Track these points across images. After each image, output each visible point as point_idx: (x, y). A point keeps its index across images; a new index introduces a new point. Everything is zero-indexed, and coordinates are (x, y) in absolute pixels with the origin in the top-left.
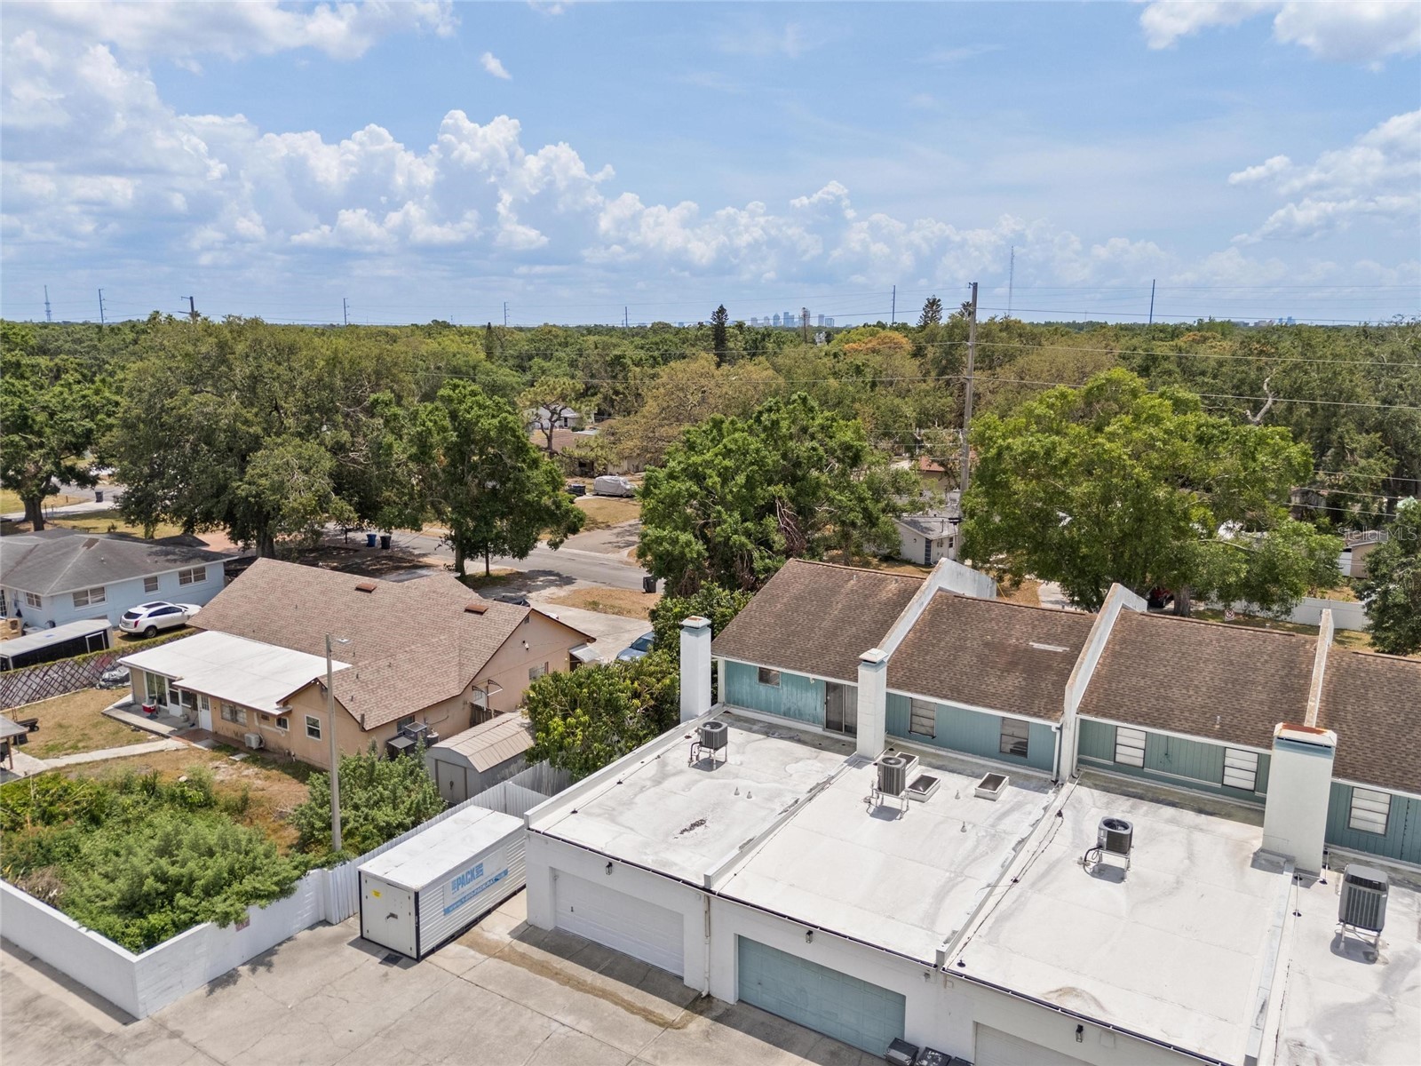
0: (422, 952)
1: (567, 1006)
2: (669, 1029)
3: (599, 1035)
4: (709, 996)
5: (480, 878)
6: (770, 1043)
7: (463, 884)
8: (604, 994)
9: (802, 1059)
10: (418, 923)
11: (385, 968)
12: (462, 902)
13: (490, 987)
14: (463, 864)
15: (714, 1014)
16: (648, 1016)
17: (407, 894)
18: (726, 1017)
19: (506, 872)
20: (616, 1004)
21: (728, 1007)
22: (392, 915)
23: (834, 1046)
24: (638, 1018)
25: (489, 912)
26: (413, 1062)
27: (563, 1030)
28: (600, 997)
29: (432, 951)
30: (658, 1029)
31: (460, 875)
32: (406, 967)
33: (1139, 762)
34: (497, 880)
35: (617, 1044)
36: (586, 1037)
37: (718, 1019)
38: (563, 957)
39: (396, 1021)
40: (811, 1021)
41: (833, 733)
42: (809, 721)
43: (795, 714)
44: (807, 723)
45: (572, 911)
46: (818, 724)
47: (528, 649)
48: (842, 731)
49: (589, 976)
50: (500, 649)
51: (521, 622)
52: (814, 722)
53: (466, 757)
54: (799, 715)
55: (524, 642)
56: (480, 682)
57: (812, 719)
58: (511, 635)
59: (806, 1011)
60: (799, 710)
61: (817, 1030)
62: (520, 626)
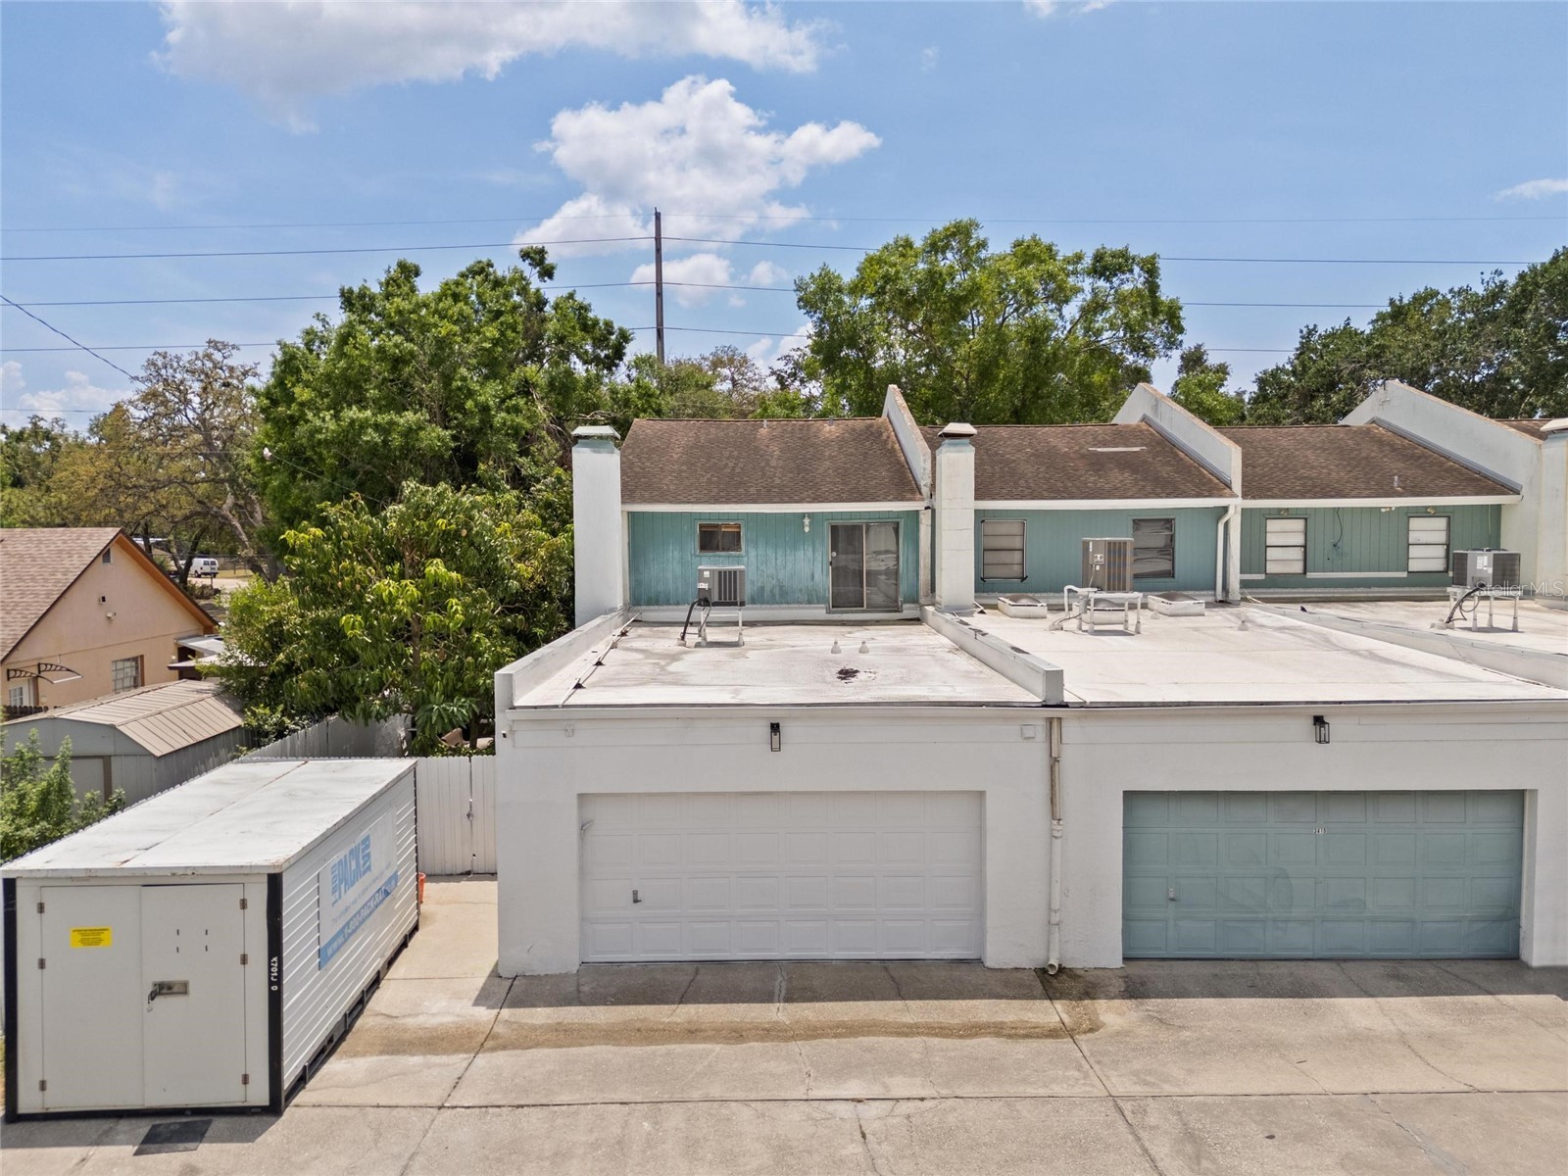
1: (810, 1069)
2: (1078, 1037)
4: (1060, 968)
5: (367, 878)
7: (347, 885)
8: (851, 1029)
12: (345, 935)
14: (346, 822)
15: (1114, 990)
18: (1134, 987)
19: (396, 879)
20: (905, 1035)
21: (1108, 974)
22: (162, 990)
25: (376, 983)
29: (309, 1072)
30: (1067, 1044)
31: (342, 854)
33: (1298, 568)
34: (386, 897)
35: (1033, 1091)
36: (949, 1102)
40: (1300, 939)
41: (847, 612)
42: (799, 603)
43: (774, 595)
44: (795, 608)
45: (636, 901)
46: (818, 603)
47: (109, 618)
48: (863, 606)
49: (776, 1013)
50: (67, 595)
51: (96, 558)
52: (810, 602)
53: (113, 727)
54: (782, 595)
55: (104, 599)
56: (24, 665)
57: (806, 598)
58: (82, 578)
59: (1287, 921)
60: (781, 587)
61: (1316, 956)
62: (96, 561)
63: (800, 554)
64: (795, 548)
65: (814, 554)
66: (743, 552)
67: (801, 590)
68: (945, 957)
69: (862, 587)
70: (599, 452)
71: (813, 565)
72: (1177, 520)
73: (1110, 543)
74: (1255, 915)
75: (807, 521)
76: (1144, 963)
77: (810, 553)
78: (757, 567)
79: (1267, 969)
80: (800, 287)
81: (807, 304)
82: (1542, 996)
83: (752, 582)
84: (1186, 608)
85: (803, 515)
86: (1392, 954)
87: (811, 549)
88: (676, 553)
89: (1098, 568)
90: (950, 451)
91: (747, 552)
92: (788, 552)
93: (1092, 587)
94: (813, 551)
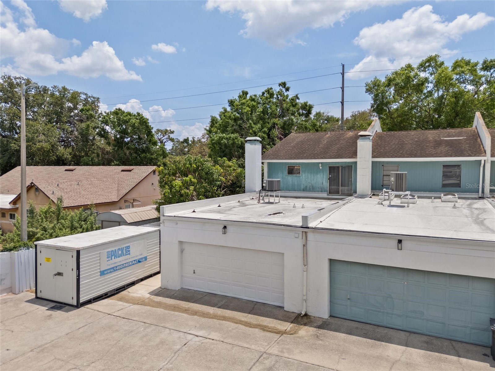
0: (82, 300)
1: (198, 325)
2: (284, 335)
3: (229, 341)
4: (306, 315)
5: (128, 256)
6: (371, 339)
7: (116, 257)
8: (225, 318)
9: (403, 348)
10: (78, 276)
11: (50, 312)
12: (114, 269)
13: (135, 319)
14: (116, 241)
15: (315, 325)
16: (264, 328)
17: (70, 254)
18: (323, 325)
19: (146, 258)
20: (236, 323)
21: (324, 320)
22: (59, 274)
23: (424, 338)
24: (257, 330)
25: (133, 284)
26: (61, 367)
27: (197, 339)
28: (223, 320)
29: (89, 302)
30: (277, 336)
31: (113, 249)
32: (67, 311)
34: (139, 262)
35: (245, 345)
36: (218, 342)
37: (320, 327)
38: (189, 301)
39: (53, 341)
40: (398, 322)
41: (334, 195)
42: (318, 191)
43: (310, 189)
44: (317, 193)
45: (194, 273)
46: (324, 192)
47: (154, 189)
48: (339, 194)
49: (211, 310)
50: (140, 183)
51: (151, 172)
52: (322, 191)
53: (120, 215)
54: (312, 189)
55: (153, 184)
56: (129, 199)
57: (320, 190)
58: (146, 177)
59: (392, 314)
60: (312, 186)
61: (404, 329)
62: (151, 174)
63: (319, 176)
64: (317, 174)
65: (323, 176)
66: (301, 175)
67: (319, 188)
68: (275, 305)
69: (339, 186)
70: (252, 145)
71: (323, 179)
72: (462, 166)
73: (396, 174)
74: (380, 310)
75: (320, 165)
76: (337, 319)
77: (322, 176)
78: (305, 180)
79: (380, 330)
80: (367, 85)
81: (369, 90)
82: (483, 363)
83: (303, 184)
84: (449, 199)
85: (319, 163)
86: (436, 335)
87: (322, 174)
88: (281, 175)
89: (393, 183)
90: (360, 141)
91: (302, 175)
92: (315, 175)
93: (391, 189)
94: (323, 175)
